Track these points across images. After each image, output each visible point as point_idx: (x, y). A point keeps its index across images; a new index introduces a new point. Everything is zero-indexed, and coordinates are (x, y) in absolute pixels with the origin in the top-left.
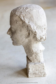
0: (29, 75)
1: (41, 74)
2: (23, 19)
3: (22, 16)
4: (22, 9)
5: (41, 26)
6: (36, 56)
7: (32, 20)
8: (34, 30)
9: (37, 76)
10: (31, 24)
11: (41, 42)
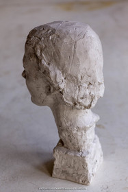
6: (69, 136)
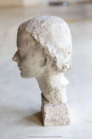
0: (45, 123)
1: (63, 122)
2: (36, 38)
3: (34, 33)
4: (35, 23)
5: (63, 49)
6: (55, 94)
7: (50, 40)
8: (53, 54)
9: (57, 124)
10: (48, 45)
11: (63, 74)
